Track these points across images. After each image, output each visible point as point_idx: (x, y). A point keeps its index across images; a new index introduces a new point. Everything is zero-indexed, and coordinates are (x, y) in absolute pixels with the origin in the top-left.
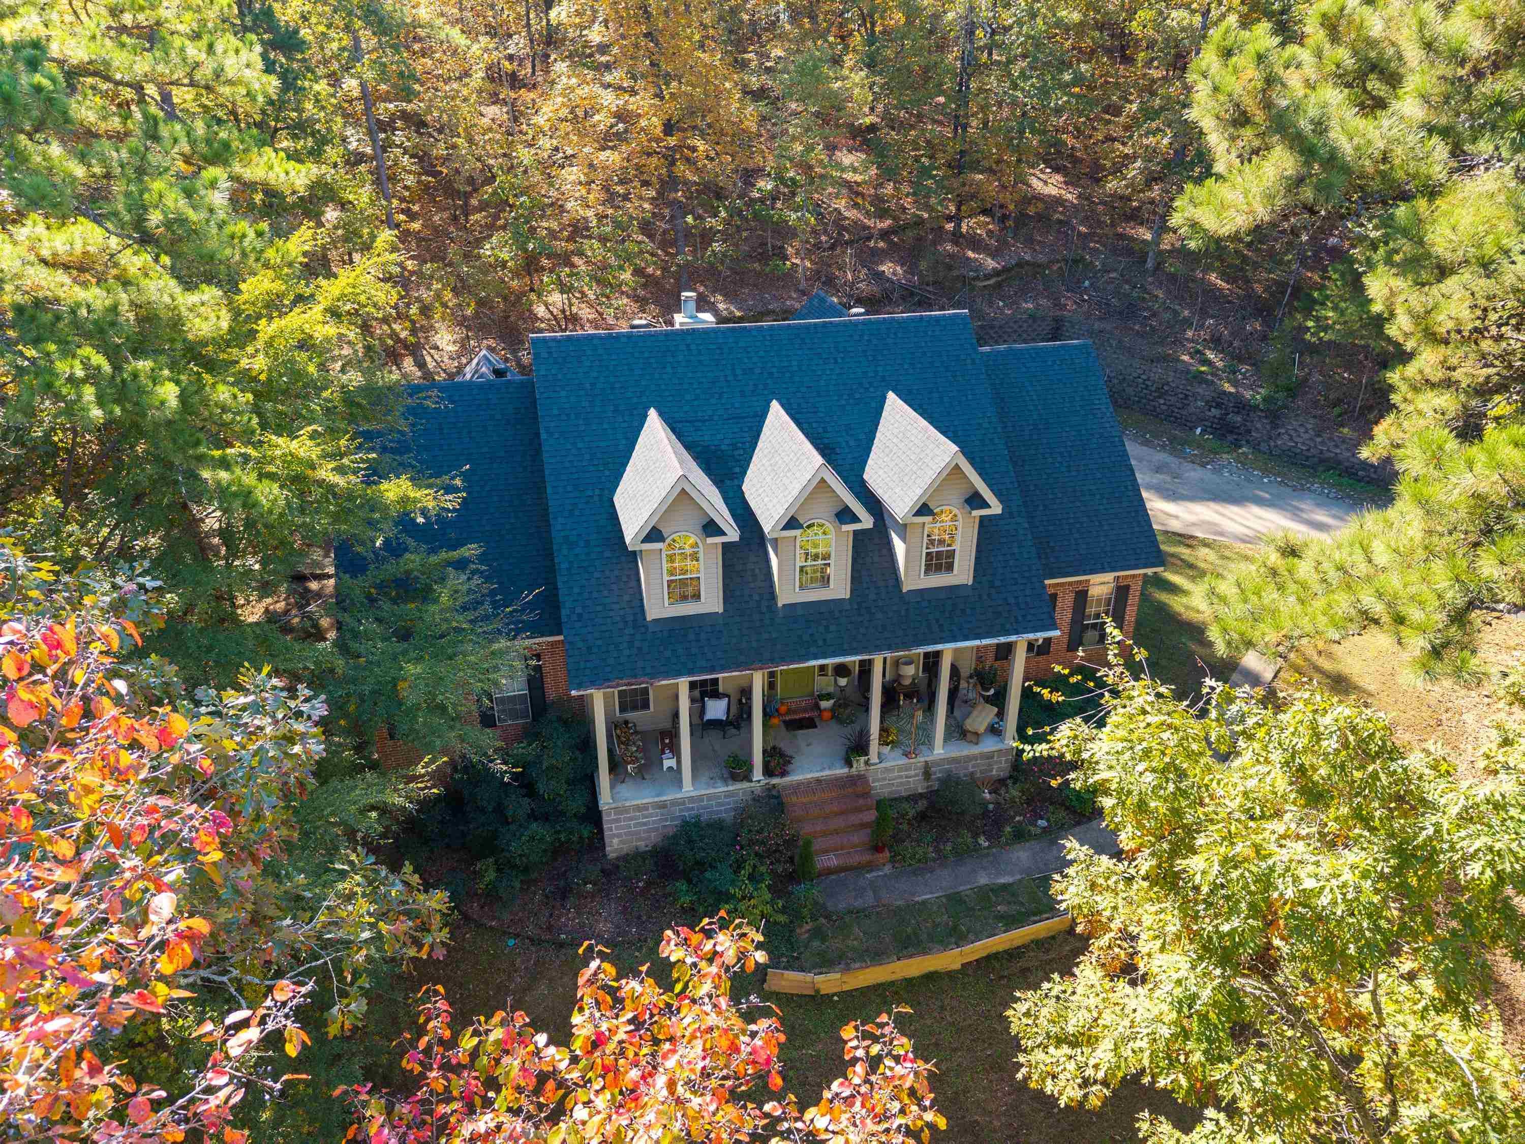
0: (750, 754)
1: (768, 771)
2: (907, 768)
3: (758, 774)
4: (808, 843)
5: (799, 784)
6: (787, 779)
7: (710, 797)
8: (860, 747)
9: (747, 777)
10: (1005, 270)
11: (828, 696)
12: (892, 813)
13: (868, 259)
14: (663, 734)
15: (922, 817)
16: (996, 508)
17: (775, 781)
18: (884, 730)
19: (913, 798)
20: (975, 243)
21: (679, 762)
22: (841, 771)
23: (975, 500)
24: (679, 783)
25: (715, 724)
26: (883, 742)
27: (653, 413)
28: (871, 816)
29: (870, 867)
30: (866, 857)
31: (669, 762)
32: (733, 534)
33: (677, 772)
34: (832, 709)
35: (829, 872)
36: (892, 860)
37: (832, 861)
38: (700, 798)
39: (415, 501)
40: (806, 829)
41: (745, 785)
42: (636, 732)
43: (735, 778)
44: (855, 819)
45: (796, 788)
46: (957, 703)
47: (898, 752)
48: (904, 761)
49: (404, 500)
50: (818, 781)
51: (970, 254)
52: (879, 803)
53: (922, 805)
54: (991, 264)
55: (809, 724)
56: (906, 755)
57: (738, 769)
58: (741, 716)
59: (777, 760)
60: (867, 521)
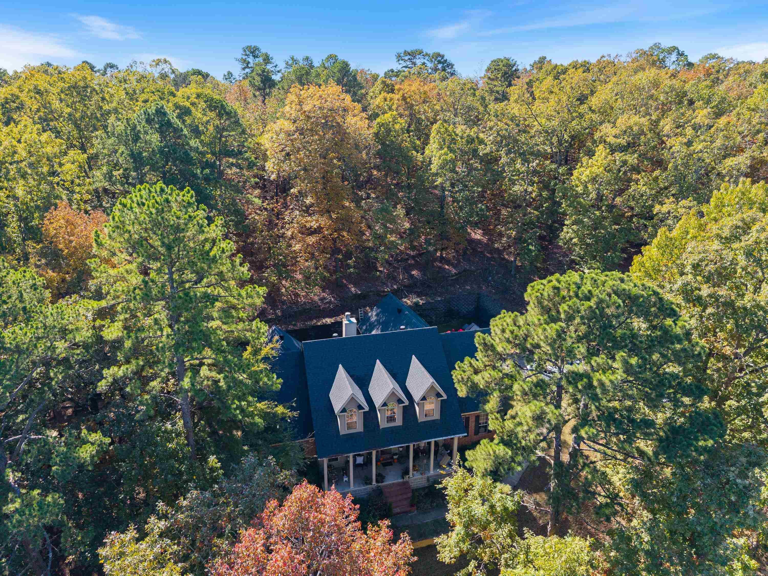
0: (372, 476)
1: (377, 481)
2: (422, 478)
3: (374, 483)
4: (391, 505)
5: (387, 485)
6: (383, 484)
7: (359, 490)
8: (406, 472)
9: (371, 484)
10: (459, 273)
11: (396, 454)
12: (417, 494)
13: (407, 269)
14: (343, 470)
15: (426, 495)
16: (445, 397)
17: (380, 484)
18: (414, 466)
19: (424, 488)
20: (448, 262)
21: (349, 479)
22: (401, 480)
23: (438, 395)
24: (349, 486)
25: (360, 465)
26: (414, 470)
27: (340, 366)
28: (410, 495)
29: (410, 512)
30: (409, 509)
31: (346, 479)
32: (367, 409)
33: (349, 482)
34: (398, 459)
35: (398, 513)
36: (417, 509)
37: (398, 510)
38: (356, 491)
39: (287, 414)
40: (390, 500)
41: (370, 486)
42: (334, 469)
43: (367, 484)
44: (405, 496)
45: (386, 486)
46: (438, 455)
47: (419, 473)
48: (421, 476)
49: (283, 413)
50: (393, 484)
51: (447, 267)
52: (413, 490)
53: (426, 491)
54: (454, 271)
55: (390, 464)
56: (422, 474)
57: (368, 481)
58: (368, 462)
59: (380, 478)
60: (407, 403)
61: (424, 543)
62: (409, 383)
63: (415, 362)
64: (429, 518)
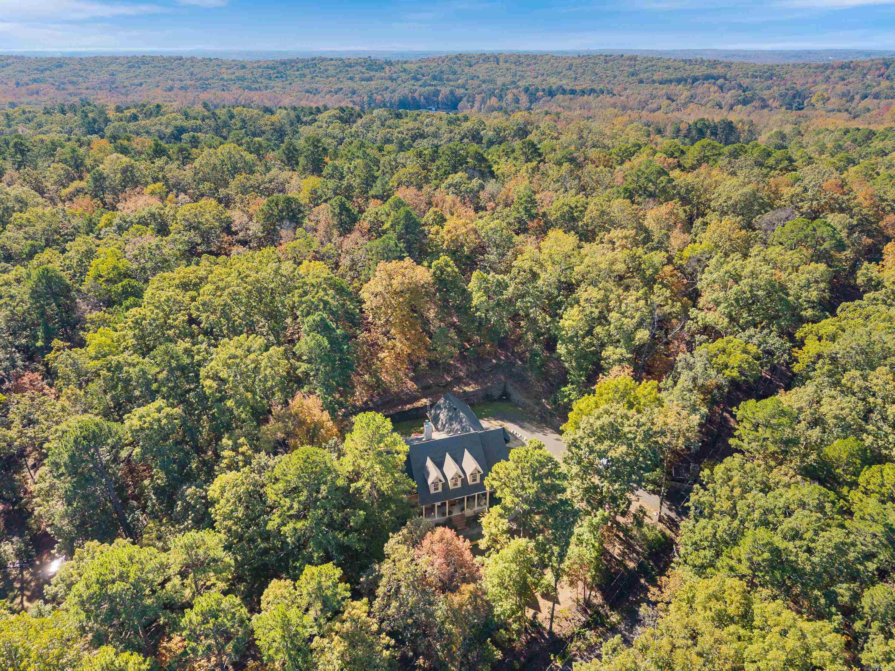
0: (446, 512)
2: (471, 512)
3: (447, 515)
4: (456, 526)
5: (454, 516)
6: (452, 516)
7: (440, 519)
8: (463, 509)
11: (458, 501)
12: (469, 520)
15: (473, 520)
16: (482, 472)
17: (450, 516)
18: (467, 506)
19: (472, 517)
22: (460, 513)
24: (435, 517)
26: (467, 508)
27: (428, 458)
28: (465, 520)
29: (465, 529)
31: (433, 514)
32: (444, 481)
34: (459, 503)
40: (455, 524)
41: (445, 517)
43: (443, 516)
44: (463, 520)
47: (470, 509)
50: (457, 515)
52: (467, 518)
55: (455, 506)
57: (444, 514)
58: (444, 504)
59: (450, 513)
60: (463, 477)
61: (474, 543)
62: (464, 465)
63: (467, 454)
64: (475, 531)
